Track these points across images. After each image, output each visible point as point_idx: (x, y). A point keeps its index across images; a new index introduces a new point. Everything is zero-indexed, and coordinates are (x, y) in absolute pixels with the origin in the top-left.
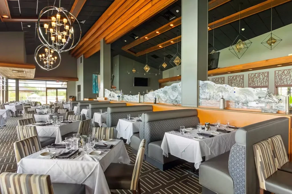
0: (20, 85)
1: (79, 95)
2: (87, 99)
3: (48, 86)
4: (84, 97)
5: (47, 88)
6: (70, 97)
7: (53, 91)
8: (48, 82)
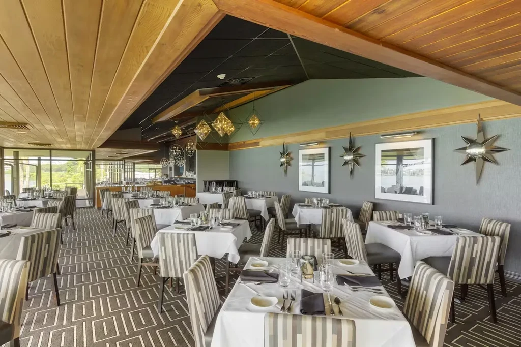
0: (136, 167)
1: (171, 173)
2: (177, 177)
3: (150, 167)
4: (175, 175)
5: (149, 169)
6: (164, 175)
7: (153, 171)
8: (150, 165)
